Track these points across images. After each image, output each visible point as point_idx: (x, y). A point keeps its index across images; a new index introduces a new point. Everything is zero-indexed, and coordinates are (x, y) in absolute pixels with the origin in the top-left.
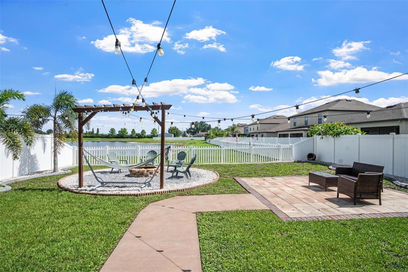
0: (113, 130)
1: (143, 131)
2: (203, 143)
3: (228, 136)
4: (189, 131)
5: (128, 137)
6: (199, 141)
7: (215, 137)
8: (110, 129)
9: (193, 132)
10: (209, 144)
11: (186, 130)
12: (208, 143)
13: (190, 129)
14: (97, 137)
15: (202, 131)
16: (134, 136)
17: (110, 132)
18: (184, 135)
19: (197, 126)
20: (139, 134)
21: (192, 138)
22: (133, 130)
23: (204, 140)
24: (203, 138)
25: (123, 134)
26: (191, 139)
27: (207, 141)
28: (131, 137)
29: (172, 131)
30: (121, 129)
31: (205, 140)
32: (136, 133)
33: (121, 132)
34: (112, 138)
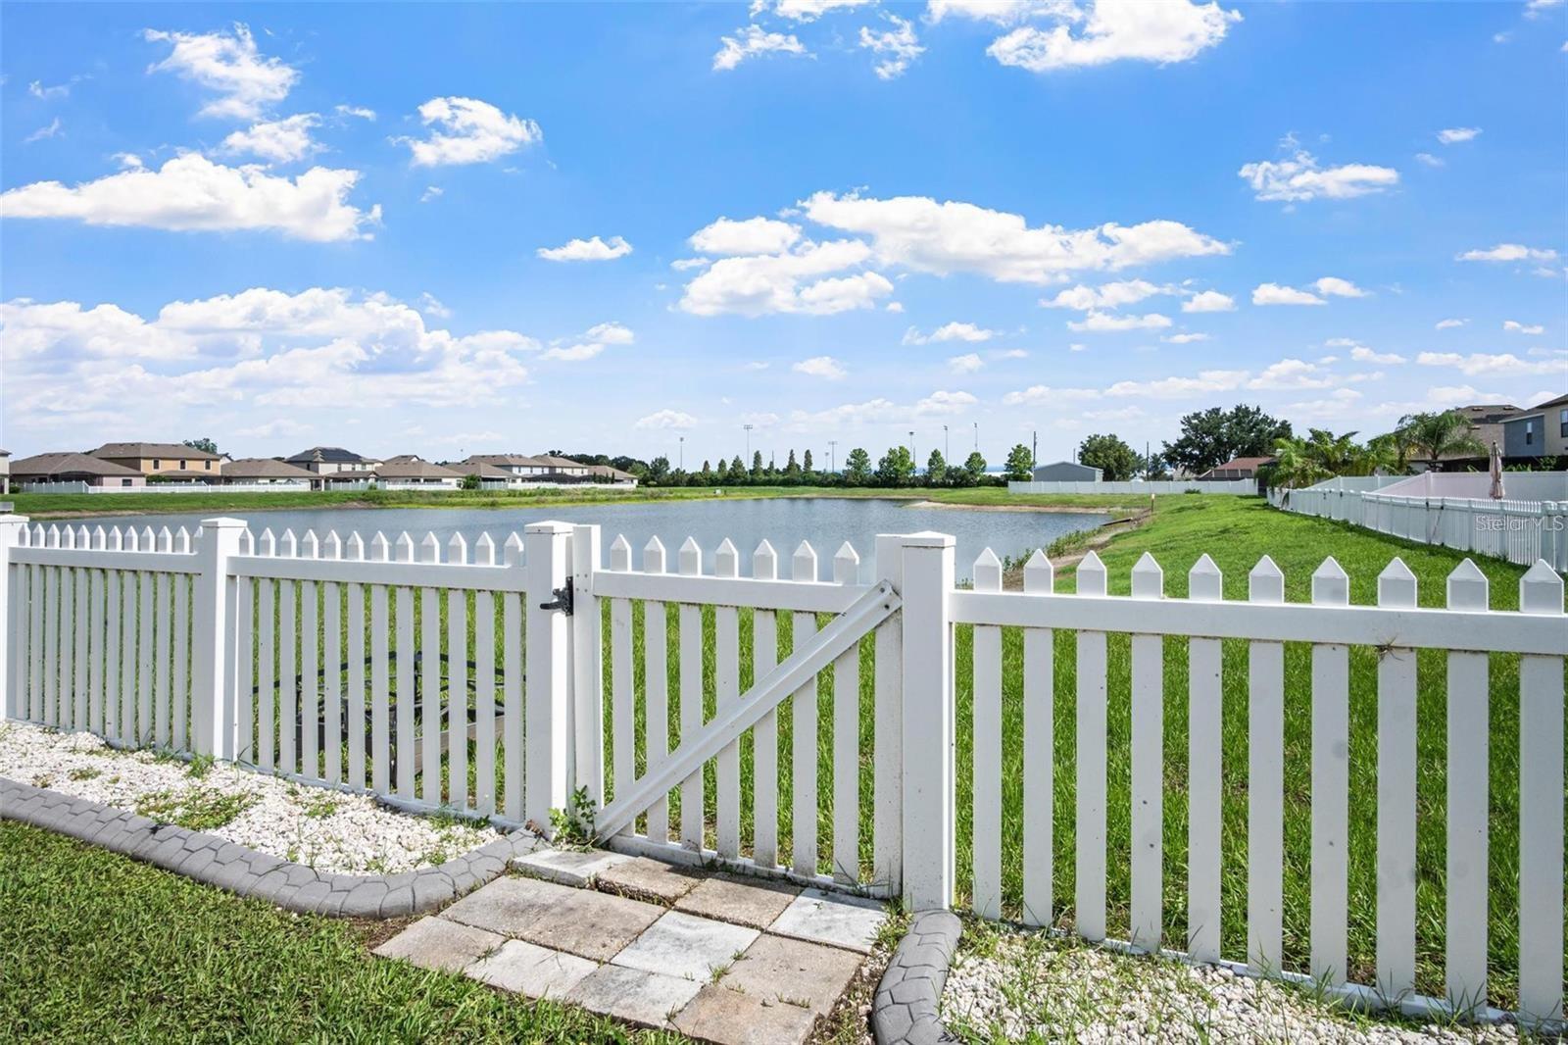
0: (859, 456)
1: (975, 460)
2: (1249, 509)
3: (1403, 468)
4: (1175, 455)
5: (914, 483)
6: (1225, 498)
7: (1320, 477)
8: (850, 451)
9: (1196, 456)
10: (1283, 512)
11: (1160, 450)
12: (1276, 509)
13: (1181, 444)
14: (805, 484)
15: (1239, 455)
16: (936, 478)
17: (849, 463)
18: (1157, 475)
19: (1219, 427)
20: (957, 470)
21: (1193, 485)
22: (935, 454)
23: (1256, 492)
24: (1249, 486)
25: (897, 470)
26: (1188, 492)
27: (1276, 500)
28: (926, 483)
29: (1096, 456)
30: (891, 452)
31: (1262, 493)
32: (947, 465)
33: (890, 461)
34: (856, 486)
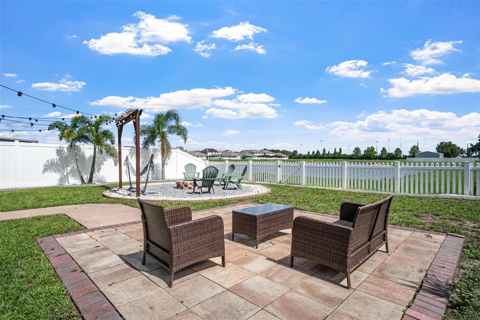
0: (357, 150)
1: (398, 151)
4: (475, 148)
5: (376, 158)
8: (354, 148)
13: (478, 145)
14: (339, 158)
16: (384, 156)
17: (354, 152)
20: (392, 154)
22: (384, 149)
25: (370, 154)
28: (380, 158)
29: (443, 149)
30: (368, 148)
32: (388, 152)
33: (368, 151)
34: (356, 159)
